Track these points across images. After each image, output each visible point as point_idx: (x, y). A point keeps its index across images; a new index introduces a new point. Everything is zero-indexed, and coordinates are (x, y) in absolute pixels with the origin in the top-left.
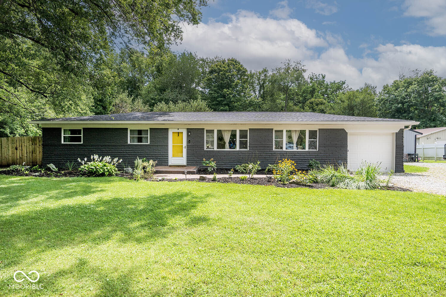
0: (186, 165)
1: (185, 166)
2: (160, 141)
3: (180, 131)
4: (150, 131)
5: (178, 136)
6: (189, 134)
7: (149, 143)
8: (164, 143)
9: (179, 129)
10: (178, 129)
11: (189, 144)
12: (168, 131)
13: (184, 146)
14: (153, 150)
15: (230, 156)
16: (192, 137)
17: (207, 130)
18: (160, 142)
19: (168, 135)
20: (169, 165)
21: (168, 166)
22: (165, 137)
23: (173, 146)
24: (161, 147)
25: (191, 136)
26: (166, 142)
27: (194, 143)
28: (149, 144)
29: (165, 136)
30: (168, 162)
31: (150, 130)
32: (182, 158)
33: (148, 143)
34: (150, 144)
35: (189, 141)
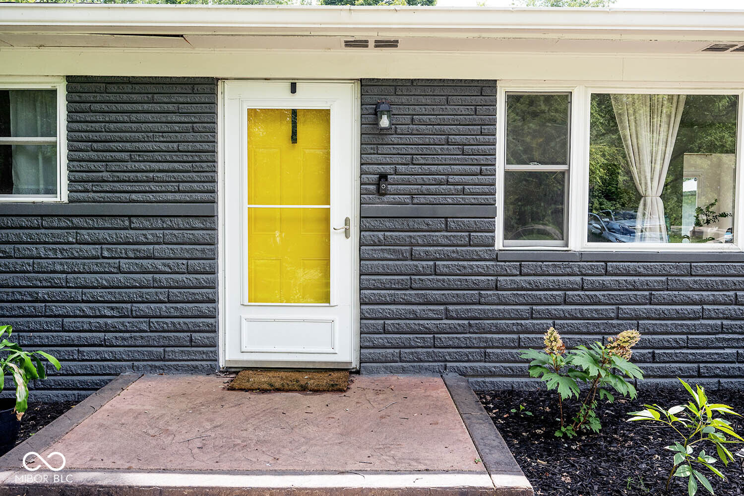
0: (355, 364)
1: (348, 372)
2: (153, 181)
3: (305, 100)
4: (70, 101)
5: (294, 138)
6: (385, 122)
7: (63, 195)
8: (178, 196)
9: (299, 86)
10: (293, 89)
11: (381, 206)
12: (214, 103)
13: (336, 221)
14: (92, 250)
15: (695, 295)
16: (403, 149)
17: (514, 100)
18: (153, 186)
19: (214, 132)
20: (222, 364)
21: (211, 371)
22: (190, 147)
23: (254, 219)
24: (159, 223)
25: (394, 138)
26: (195, 186)
27: (422, 199)
28: (60, 205)
29: (189, 136)
30: (214, 345)
31: (70, 91)
32: (321, 312)
33: (53, 192)
34: (70, 201)
35: (383, 177)
